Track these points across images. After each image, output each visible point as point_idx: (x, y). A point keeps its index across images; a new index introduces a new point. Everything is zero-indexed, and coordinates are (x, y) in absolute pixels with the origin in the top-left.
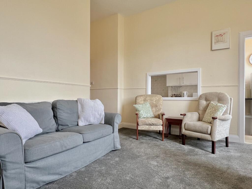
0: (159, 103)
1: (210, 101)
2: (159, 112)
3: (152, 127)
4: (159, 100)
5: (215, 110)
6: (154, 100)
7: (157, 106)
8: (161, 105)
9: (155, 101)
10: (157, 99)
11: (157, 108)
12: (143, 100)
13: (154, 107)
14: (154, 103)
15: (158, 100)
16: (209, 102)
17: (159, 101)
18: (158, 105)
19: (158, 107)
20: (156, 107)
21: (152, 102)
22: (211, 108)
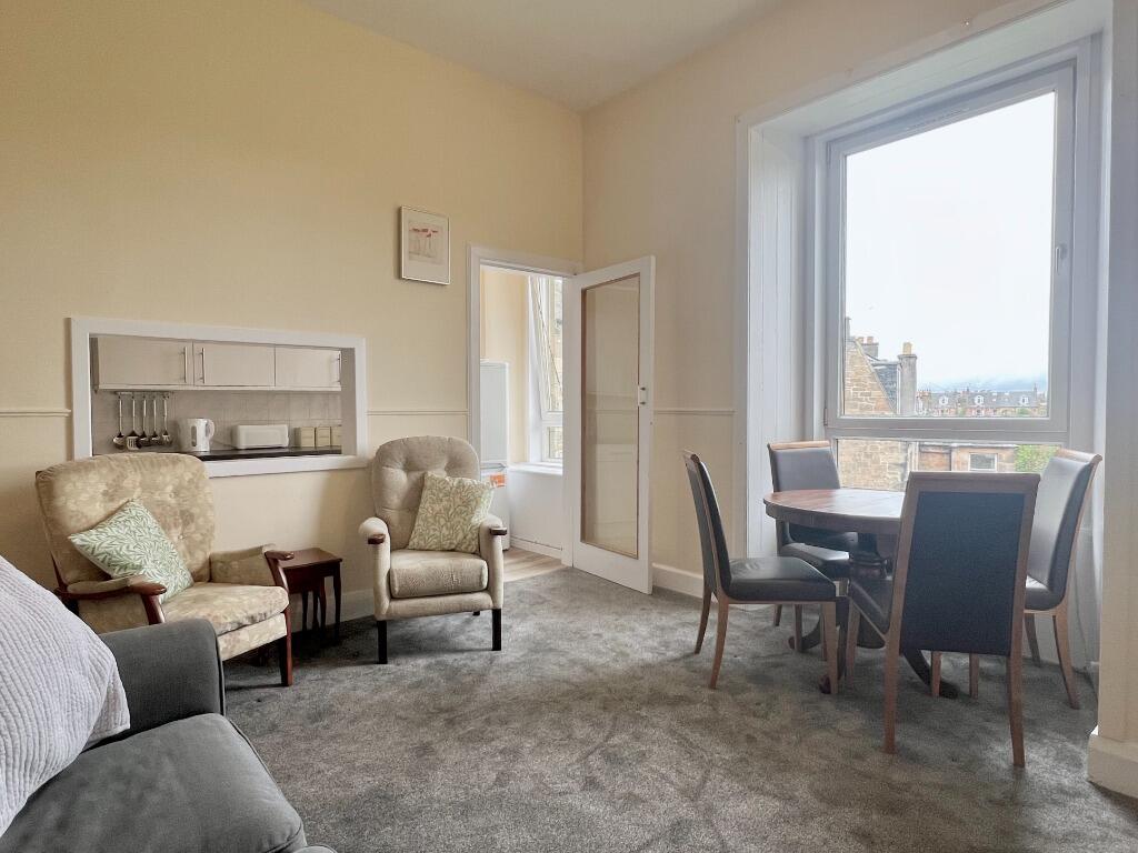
0: (200, 501)
1: (423, 469)
2: (210, 547)
3: (243, 634)
4: (195, 483)
5: (466, 503)
6: (170, 488)
7: (192, 516)
8: (211, 506)
9: (176, 493)
10: (188, 477)
11: (192, 527)
12: (105, 494)
13: (176, 526)
14: (173, 501)
15: (190, 481)
16: (416, 475)
17: (197, 487)
18: (195, 510)
19: (201, 521)
20: (186, 524)
21: (157, 497)
22: (441, 495)
